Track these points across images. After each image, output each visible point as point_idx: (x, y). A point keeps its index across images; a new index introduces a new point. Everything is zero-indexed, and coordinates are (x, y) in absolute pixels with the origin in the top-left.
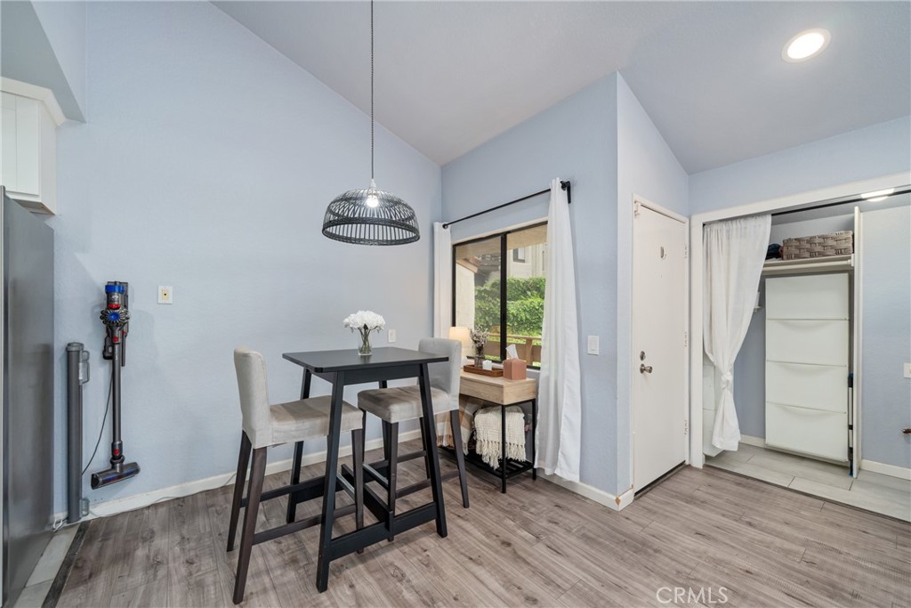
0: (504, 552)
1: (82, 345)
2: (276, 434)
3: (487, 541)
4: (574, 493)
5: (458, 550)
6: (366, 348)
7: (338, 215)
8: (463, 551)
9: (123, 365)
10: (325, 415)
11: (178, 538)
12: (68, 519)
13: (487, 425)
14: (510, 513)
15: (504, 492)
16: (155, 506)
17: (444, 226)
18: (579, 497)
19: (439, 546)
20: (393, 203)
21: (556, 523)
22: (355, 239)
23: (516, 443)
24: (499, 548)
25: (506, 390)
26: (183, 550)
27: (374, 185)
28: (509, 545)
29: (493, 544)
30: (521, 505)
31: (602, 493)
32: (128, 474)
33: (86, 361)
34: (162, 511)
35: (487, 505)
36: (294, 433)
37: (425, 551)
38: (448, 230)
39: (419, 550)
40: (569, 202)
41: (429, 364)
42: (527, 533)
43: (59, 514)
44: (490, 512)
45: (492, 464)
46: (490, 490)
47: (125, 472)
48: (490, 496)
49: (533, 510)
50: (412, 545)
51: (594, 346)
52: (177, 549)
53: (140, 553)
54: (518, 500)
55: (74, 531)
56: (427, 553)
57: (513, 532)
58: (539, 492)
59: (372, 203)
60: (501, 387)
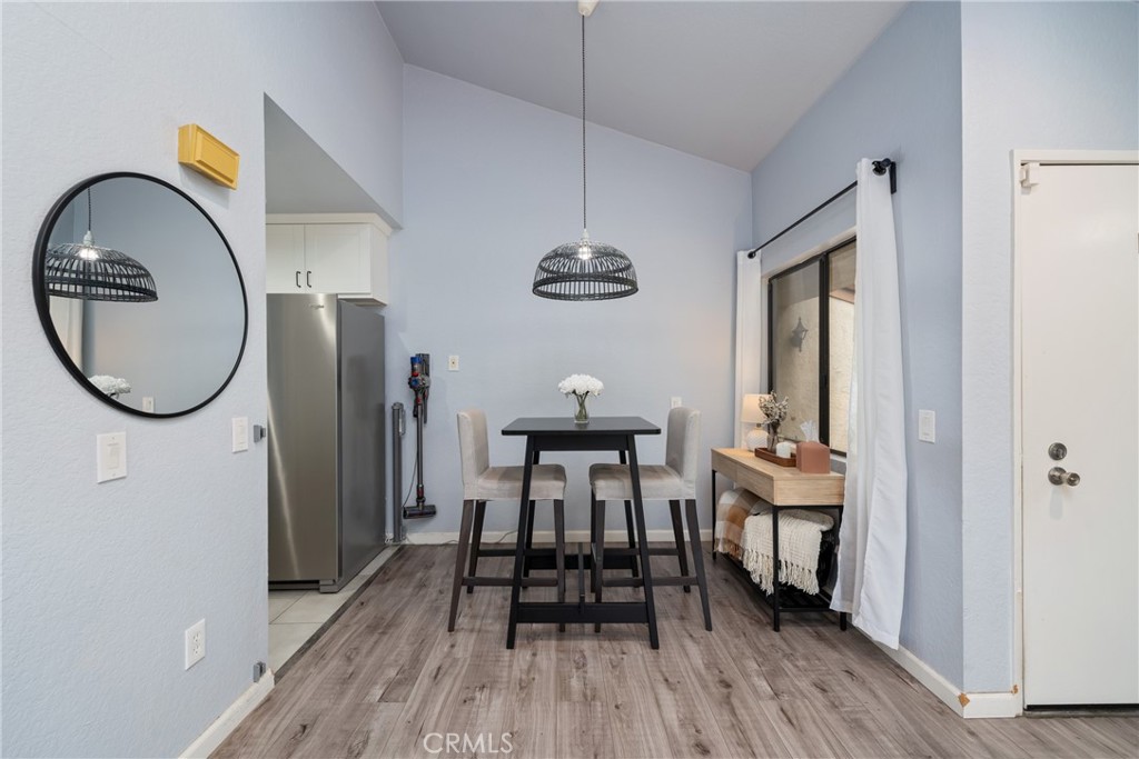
0: (714, 690)
1: (401, 405)
2: (480, 490)
3: (703, 672)
4: (898, 667)
5: (658, 667)
6: (582, 415)
7: (552, 272)
8: (664, 669)
9: (425, 422)
10: (519, 480)
11: (445, 573)
12: (394, 539)
13: (757, 531)
14: (762, 657)
15: (776, 629)
16: (446, 545)
17: (751, 256)
18: (903, 675)
19: (643, 656)
20: (602, 253)
21: (824, 690)
22: (574, 296)
23: (801, 565)
24: (711, 684)
25: (778, 485)
26: (443, 582)
27: (586, 235)
28: (728, 686)
29: (709, 678)
30: (788, 651)
31: (941, 679)
32: (427, 514)
33: (404, 416)
34: (449, 550)
35: (738, 637)
36: (495, 492)
37: (624, 653)
38: (756, 259)
39: (618, 650)
40: (893, 189)
41: (636, 437)
42: (765, 683)
43: (390, 535)
44: (736, 646)
45: (763, 587)
46: (759, 622)
47: (426, 511)
48: (751, 629)
49: (801, 663)
50: (615, 644)
51: (928, 430)
52: (439, 580)
53: (419, 575)
54: (789, 645)
55: (396, 549)
56: (624, 656)
57: (746, 675)
58: (834, 647)
59: (585, 255)
60: (771, 479)
